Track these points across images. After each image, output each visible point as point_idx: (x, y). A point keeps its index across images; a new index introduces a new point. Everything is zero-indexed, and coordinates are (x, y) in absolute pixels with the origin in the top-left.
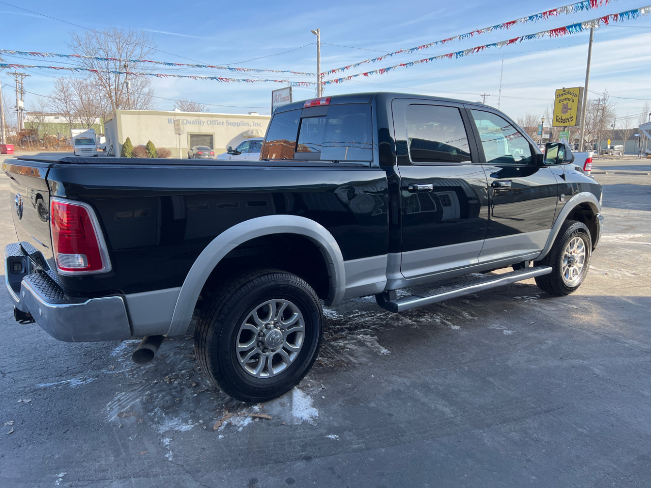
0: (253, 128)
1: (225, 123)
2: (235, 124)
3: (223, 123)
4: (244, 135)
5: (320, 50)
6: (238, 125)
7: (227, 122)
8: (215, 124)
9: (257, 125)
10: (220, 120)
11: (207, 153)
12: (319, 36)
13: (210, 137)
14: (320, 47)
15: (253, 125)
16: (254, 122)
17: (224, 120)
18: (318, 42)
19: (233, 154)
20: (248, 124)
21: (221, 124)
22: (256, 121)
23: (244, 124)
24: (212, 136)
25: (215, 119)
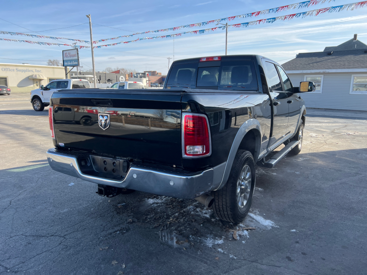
0: (35, 73)
1: (15, 70)
2: (22, 71)
3: (13, 70)
4: (30, 78)
5: (91, 27)
6: (25, 71)
7: (16, 69)
8: (8, 71)
9: (38, 71)
10: (11, 68)
11: (4, 89)
12: (91, 19)
13: (4, 79)
14: (91, 26)
15: (36, 72)
16: (36, 70)
17: (15, 68)
18: (90, 22)
19: (44, 90)
20: (32, 71)
21: (12, 70)
22: (37, 69)
23: (29, 71)
24: (6, 78)
25: (7, 67)
